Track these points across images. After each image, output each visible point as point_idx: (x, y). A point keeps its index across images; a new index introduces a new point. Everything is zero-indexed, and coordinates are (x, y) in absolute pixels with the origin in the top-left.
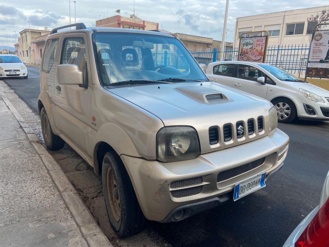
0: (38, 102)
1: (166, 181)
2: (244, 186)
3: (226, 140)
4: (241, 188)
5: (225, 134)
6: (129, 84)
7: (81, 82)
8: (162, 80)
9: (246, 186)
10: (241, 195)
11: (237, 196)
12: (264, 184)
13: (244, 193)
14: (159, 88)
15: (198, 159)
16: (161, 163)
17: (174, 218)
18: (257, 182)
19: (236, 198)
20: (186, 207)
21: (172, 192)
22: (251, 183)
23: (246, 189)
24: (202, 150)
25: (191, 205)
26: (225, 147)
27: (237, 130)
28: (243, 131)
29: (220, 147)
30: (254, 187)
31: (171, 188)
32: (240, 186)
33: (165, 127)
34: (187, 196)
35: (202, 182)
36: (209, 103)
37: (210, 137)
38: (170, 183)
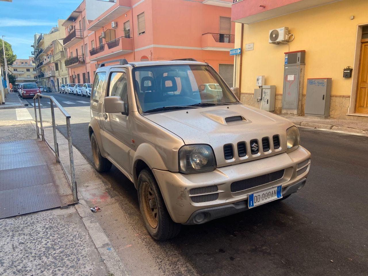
0: (89, 128)
1: (186, 188)
2: (258, 196)
3: (240, 155)
4: (256, 197)
5: (239, 151)
6: (163, 110)
7: (123, 110)
8: (193, 106)
9: (261, 196)
10: (256, 204)
11: (251, 205)
12: (281, 196)
13: (260, 202)
14: (187, 112)
15: (215, 171)
16: (183, 175)
17: (196, 221)
18: (272, 193)
19: (251, 206)
20: (204, 211)
21: (191, 197)
22: (266, 194)
23: (261, 199)
24: (217, 164)
25: (209, 209)
26: (240, 161)
27: (251, 147)
28: (257, 148)
29: (235, 162)
30: (270, 197)
31: (190, 195)
32: (254, 195)
33: (185, 145)
34: (204, 202)
35: (218, 190)
36: (227, 125)
37: (225, 153)
38: (189, 190)
